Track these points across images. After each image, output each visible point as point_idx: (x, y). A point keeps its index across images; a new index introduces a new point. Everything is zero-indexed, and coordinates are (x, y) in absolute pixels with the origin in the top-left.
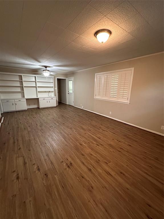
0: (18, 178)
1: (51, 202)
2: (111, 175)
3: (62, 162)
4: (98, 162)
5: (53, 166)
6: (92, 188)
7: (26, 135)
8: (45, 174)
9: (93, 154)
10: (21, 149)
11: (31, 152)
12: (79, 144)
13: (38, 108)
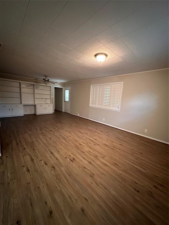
0: (28, 171)
1: (61, 186)
2: (107, 165)
4: (96, 157)
5: (58, 161)
6: (94, 175)
7: (28, 138)
8: (52, 167)
9: (91, 151)
10: (25, 149)
11: (36, 152)
12: (78, 144)
13: (35, 115)
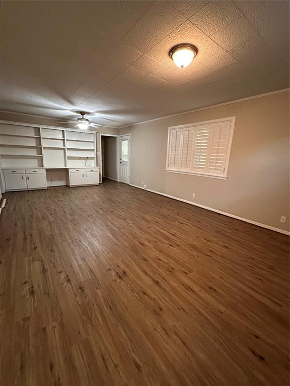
0: (32, 292)
1: (90, 330)
2: (193, 291)
3: (109, 270)
4: (171, 271)
5: (93, 275)
6: (161, 310)
7: (46, 228)
8: (78, 287)
9: (162, 259)
10: (37, 249)
11: (54, 255)
12: (138, 243)
13: (67, 186)
